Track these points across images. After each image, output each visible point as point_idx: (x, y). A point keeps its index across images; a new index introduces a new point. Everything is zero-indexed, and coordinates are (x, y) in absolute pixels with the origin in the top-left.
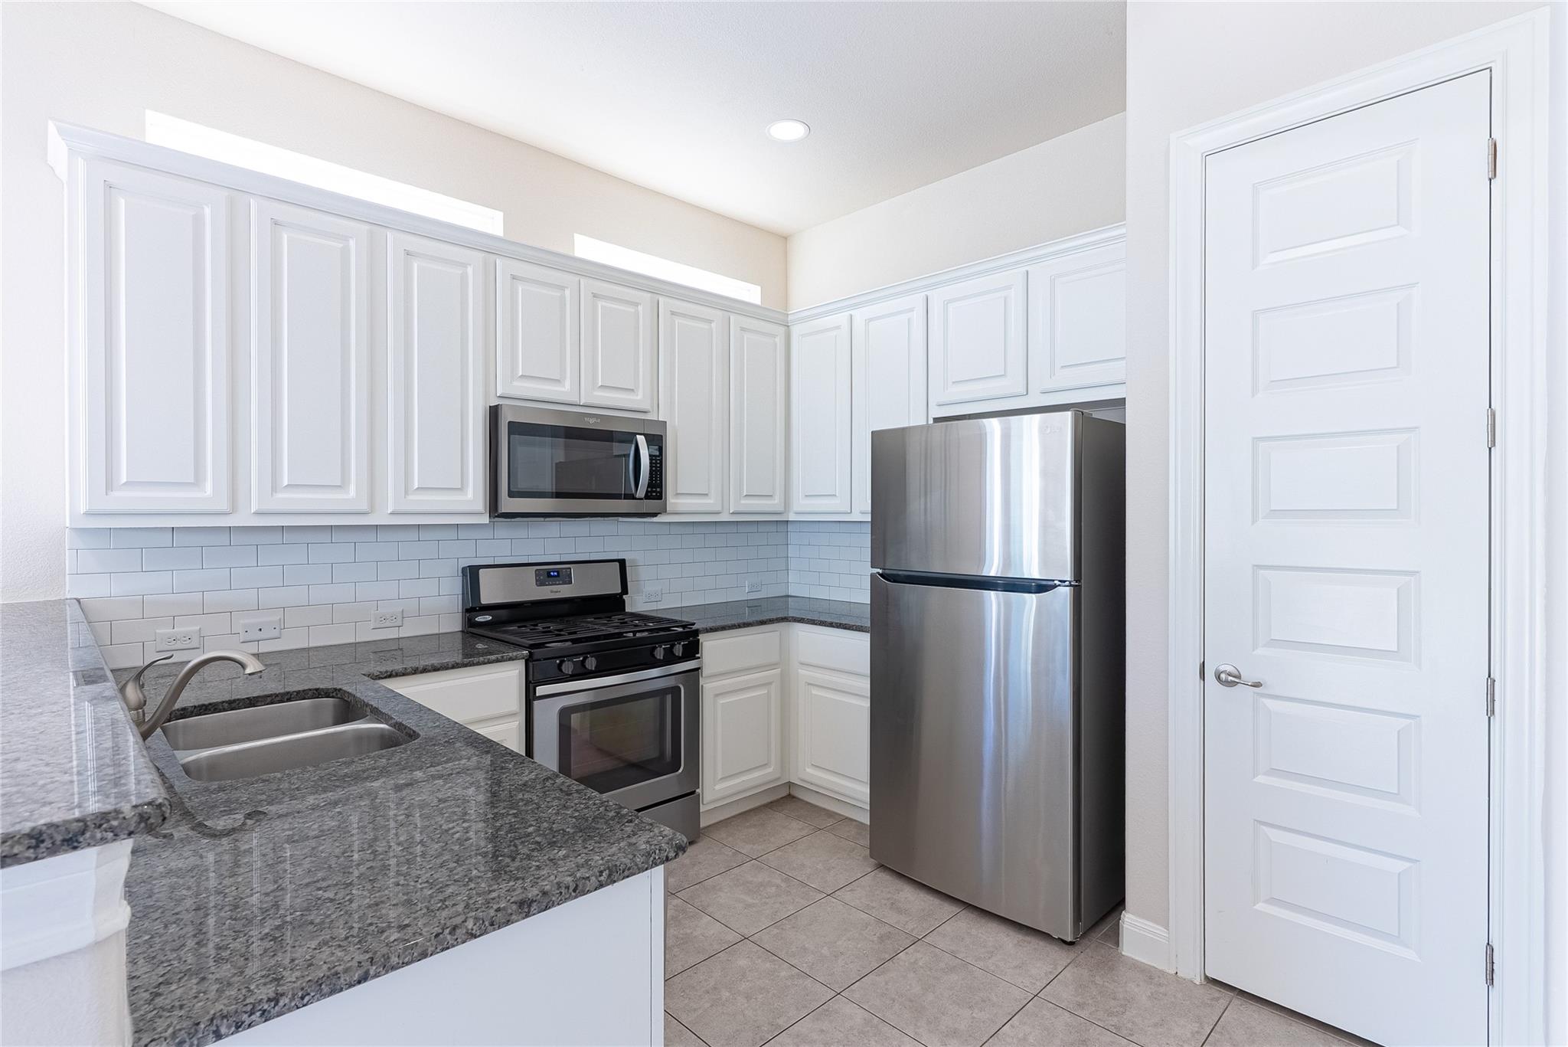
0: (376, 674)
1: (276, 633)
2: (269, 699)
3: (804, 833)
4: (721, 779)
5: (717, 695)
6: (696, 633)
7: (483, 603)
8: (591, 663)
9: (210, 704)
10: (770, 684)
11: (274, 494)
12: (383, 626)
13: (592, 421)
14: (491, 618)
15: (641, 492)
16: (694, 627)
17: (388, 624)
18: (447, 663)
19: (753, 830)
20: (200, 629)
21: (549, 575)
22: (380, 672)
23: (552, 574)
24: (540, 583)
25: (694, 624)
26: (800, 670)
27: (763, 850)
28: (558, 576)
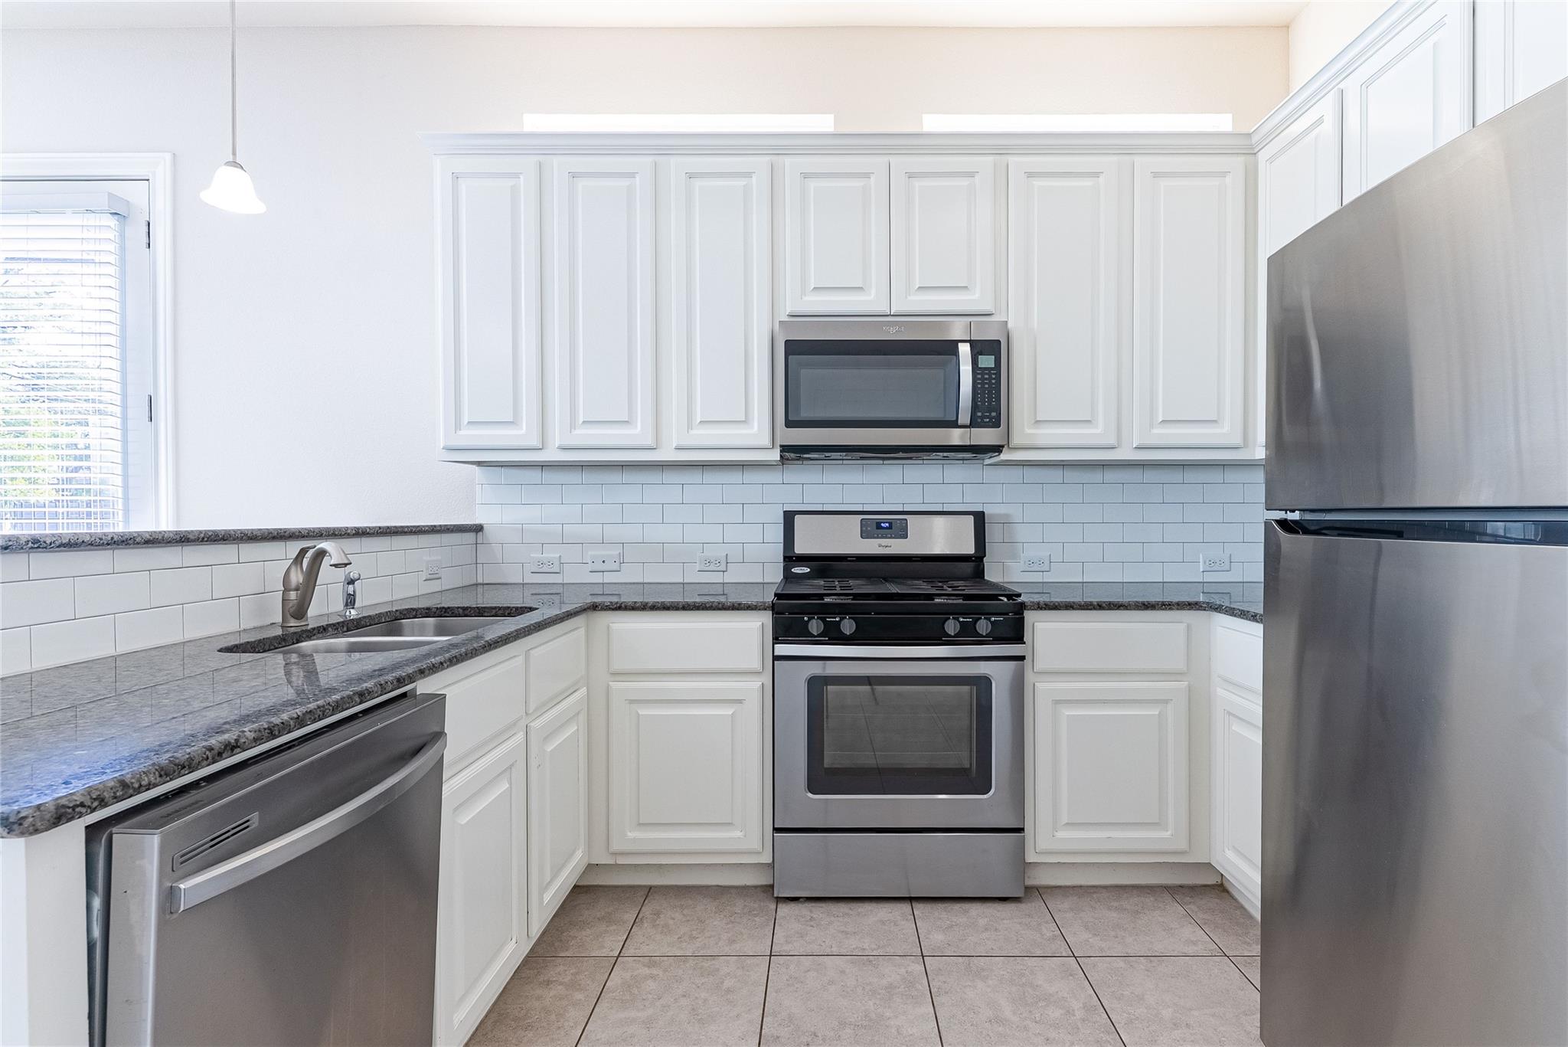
0: (606, 604)
1: (615, 567)
2: (494, 611)
3: (1199, 949)
4: (1067, 824)
5: (1057, 702)
6: (1023, 606)
7: (796, 552)
8: (848, 627)
9: (449, 608)
10: (1166, 702)
11: (573, 430)
12: (707, 569)
13: (893, 330)
14: (809, 570)
15: (964, 418)
16: (1020, 600)
17: (712, 568)
18: (678, 603)
19: (1115, 915)
20: (560, 556)
21: (878, 526)
22: (611, 602)
23: (882, 525)
24: (865, 534)
25: (1019, 595)
26: (1219, 689)
27: (1102, 950)
28: (890, 527)
